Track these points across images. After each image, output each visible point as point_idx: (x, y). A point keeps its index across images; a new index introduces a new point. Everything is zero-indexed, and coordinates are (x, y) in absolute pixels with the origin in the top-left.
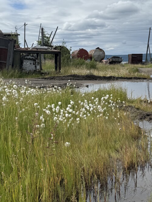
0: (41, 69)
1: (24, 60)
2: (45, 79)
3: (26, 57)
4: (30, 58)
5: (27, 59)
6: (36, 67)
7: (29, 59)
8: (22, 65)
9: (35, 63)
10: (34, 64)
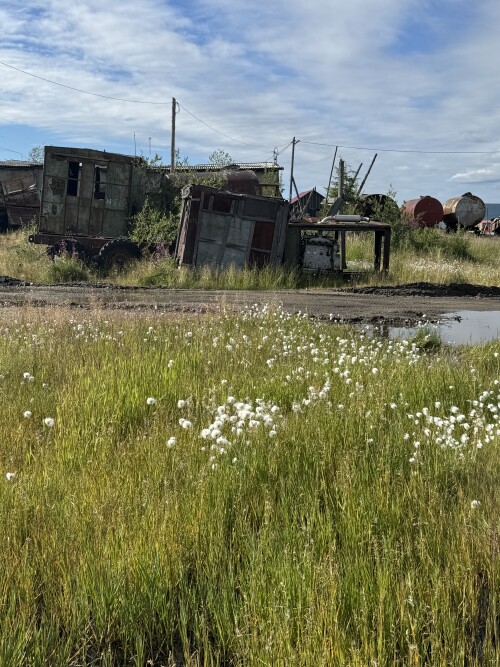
0: (345, 266)
1: (308, 247)
2: (356, 291)
3: (311, 240)
4: (320, 242)
5: (314, 243)
6: (332, 260)
7: (320, 244)
8: (303, 257)
9: (332, 252)
10: (328, 255)
